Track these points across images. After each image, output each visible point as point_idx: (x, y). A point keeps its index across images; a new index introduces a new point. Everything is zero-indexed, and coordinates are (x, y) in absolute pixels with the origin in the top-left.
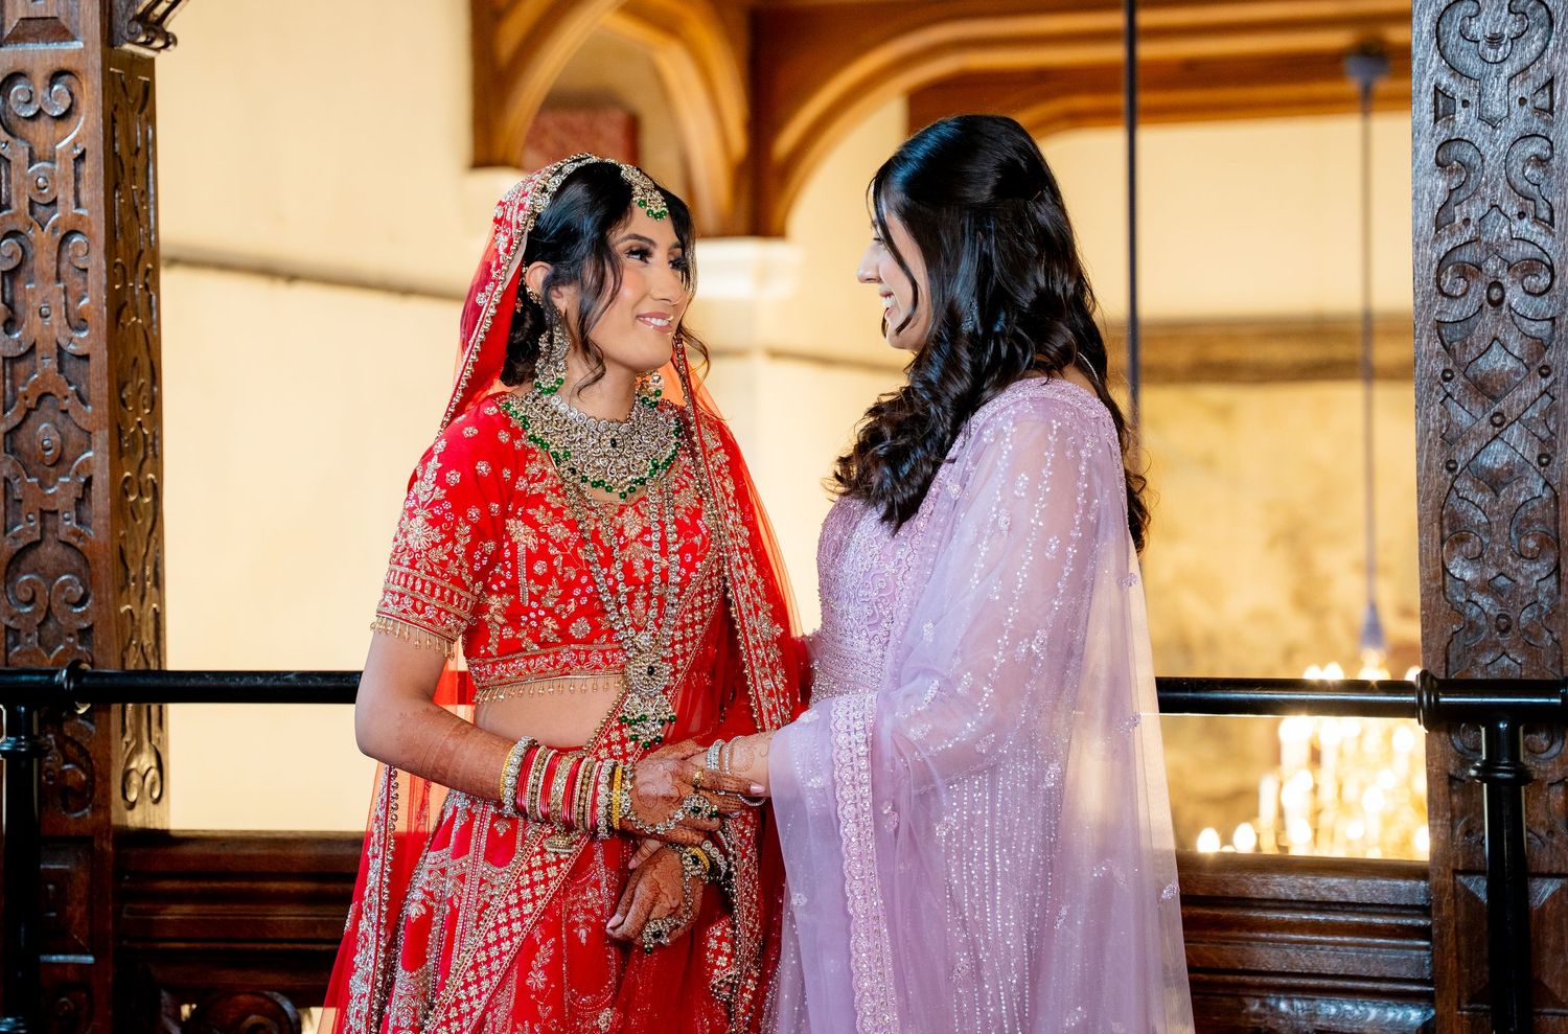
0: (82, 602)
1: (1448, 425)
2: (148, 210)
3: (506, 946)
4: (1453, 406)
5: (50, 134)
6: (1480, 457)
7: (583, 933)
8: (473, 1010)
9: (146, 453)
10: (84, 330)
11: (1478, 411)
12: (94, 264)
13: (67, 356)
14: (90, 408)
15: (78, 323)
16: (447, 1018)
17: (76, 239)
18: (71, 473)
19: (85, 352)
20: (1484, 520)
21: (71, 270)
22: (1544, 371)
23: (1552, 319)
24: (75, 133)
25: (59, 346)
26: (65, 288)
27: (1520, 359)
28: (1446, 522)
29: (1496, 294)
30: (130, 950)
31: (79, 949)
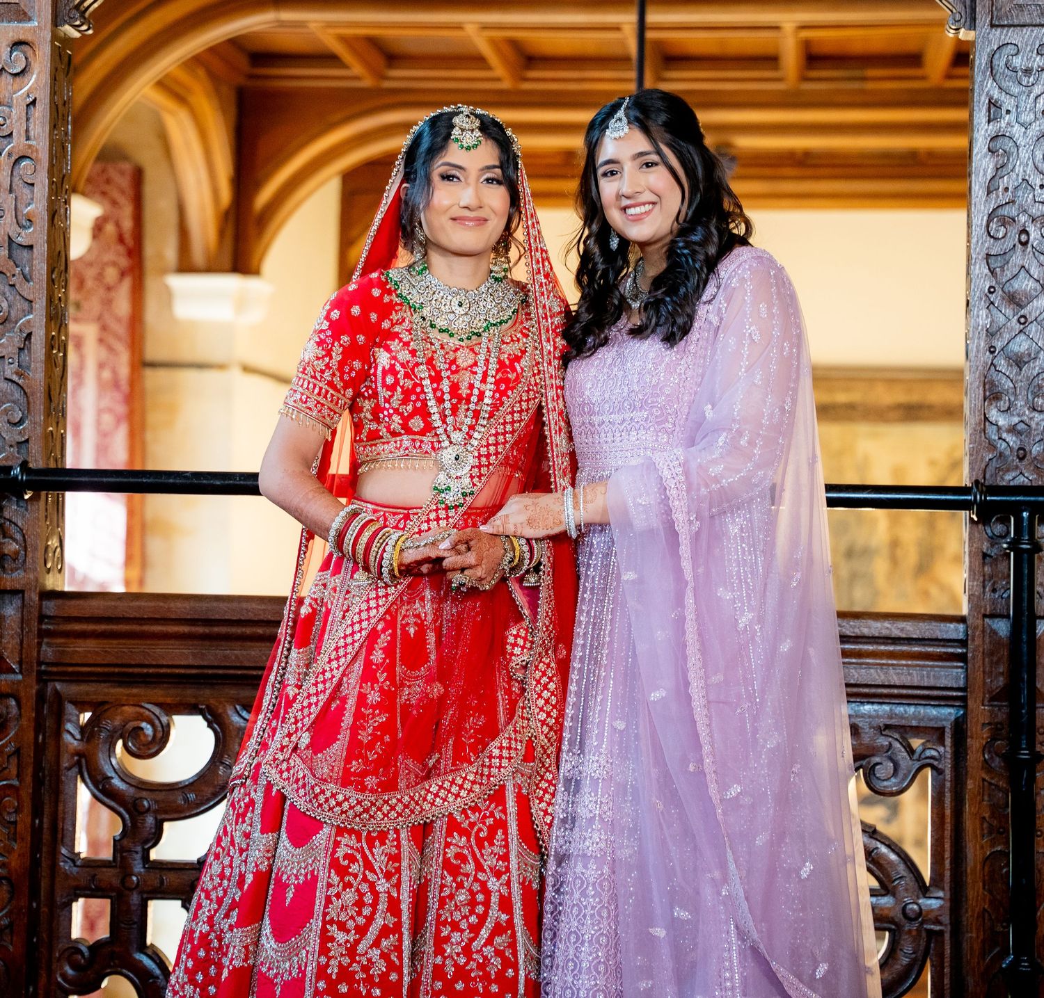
0: (20, 423)
1: (991, 323)
2: (68, 146)
4: (995, 311)
5: (10, 86)
6: (1011, 344)
7: (412, 631)
8: (333, 677)
9: (61, 320)
10: (29, 228)
12: (39, 180)
13: (14, 246)
14: (32, 284)
15: (24, 222)
17: (26, 162)
18: (15, 330)
19: (30, 244)
20: (1011, 385)
21: (22, 184)
24: (29, 86)
25: (9, 237)
26: (16, 197)
27: (1038, 281)
28: (987, 387)
29: (1024, 238)
30: (45, 672)
31: (13, 671)
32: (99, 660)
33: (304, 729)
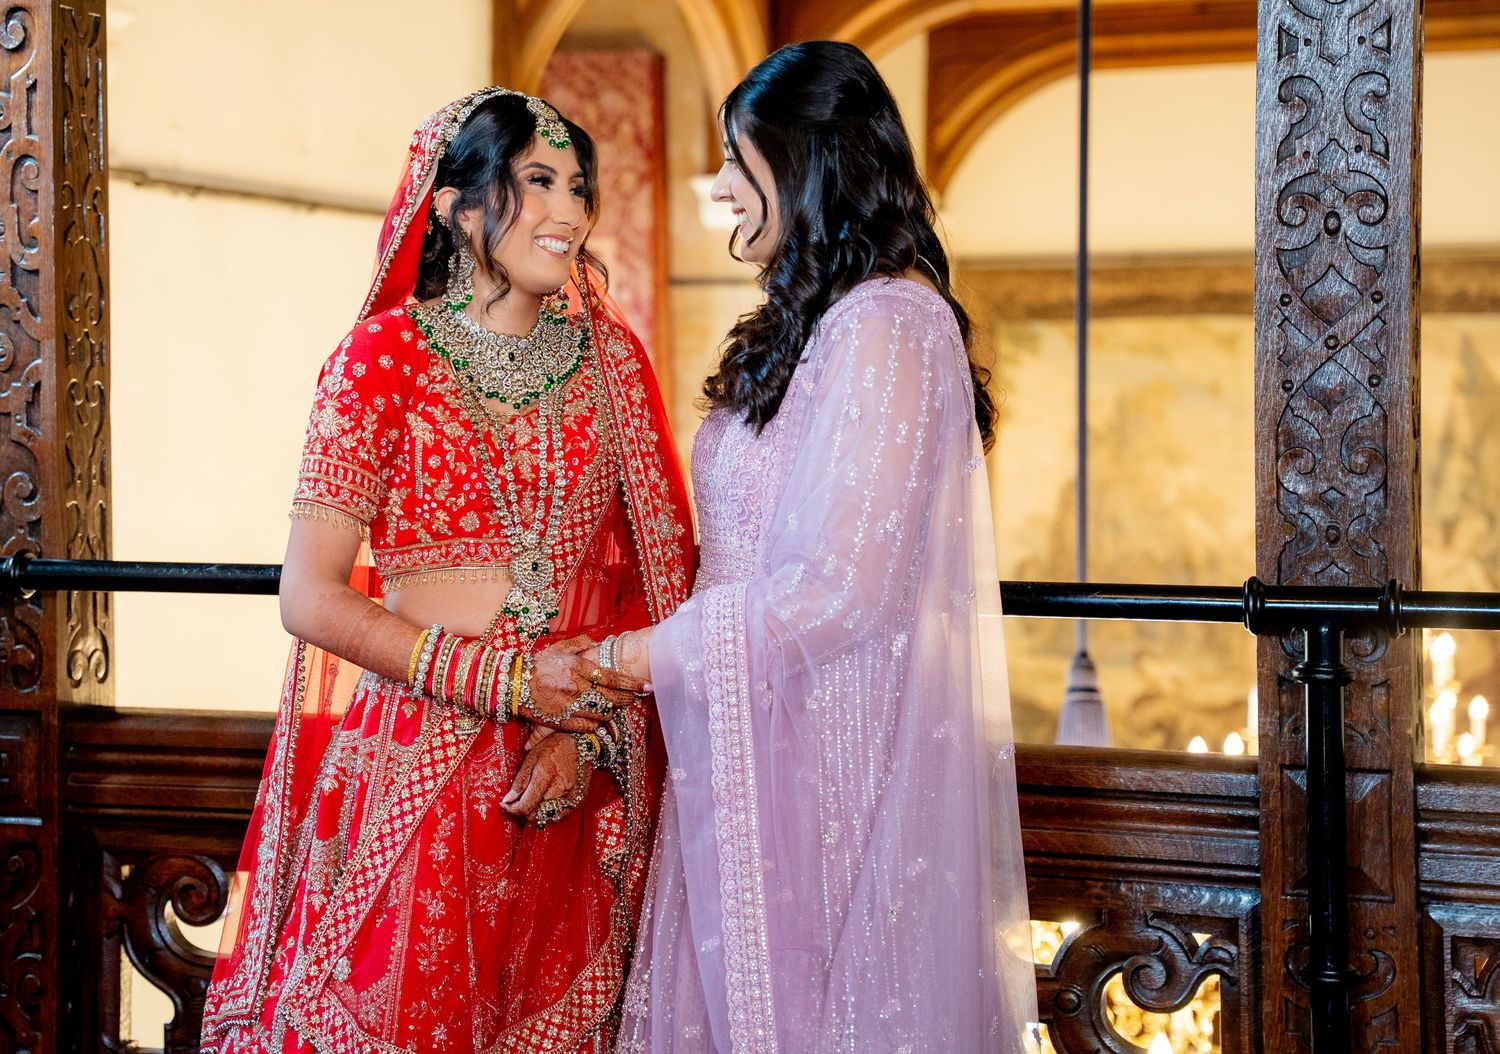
0: (30, 498)
1: (1285, 347)
2: (97, 136)
3: (408, 819)
4: (1290, 330)
5: (6, 66)
6: (1315, 377)
7: (483, 809)
8: (378, 877)
9: (92, 362)
10: (34, 247)
11: (1313, 332)
12: (44, 185)
13: (19, 271)
14: (39, 318)
15: (28, 240)
16: (354, 884)
17: (28, 163)
18: (23, 378)
19: (35, 268)
20: (1317, 436)
21: (24, 191)
22: (1376, 297)
23: (1385, 247)
24: (28, 65)
25: (12, 261)
26: (18, 208)
27: (1354, 285)
28: (1281, 439)
29: (1332, 224)
31: (29, 812)
33: (340, 952)
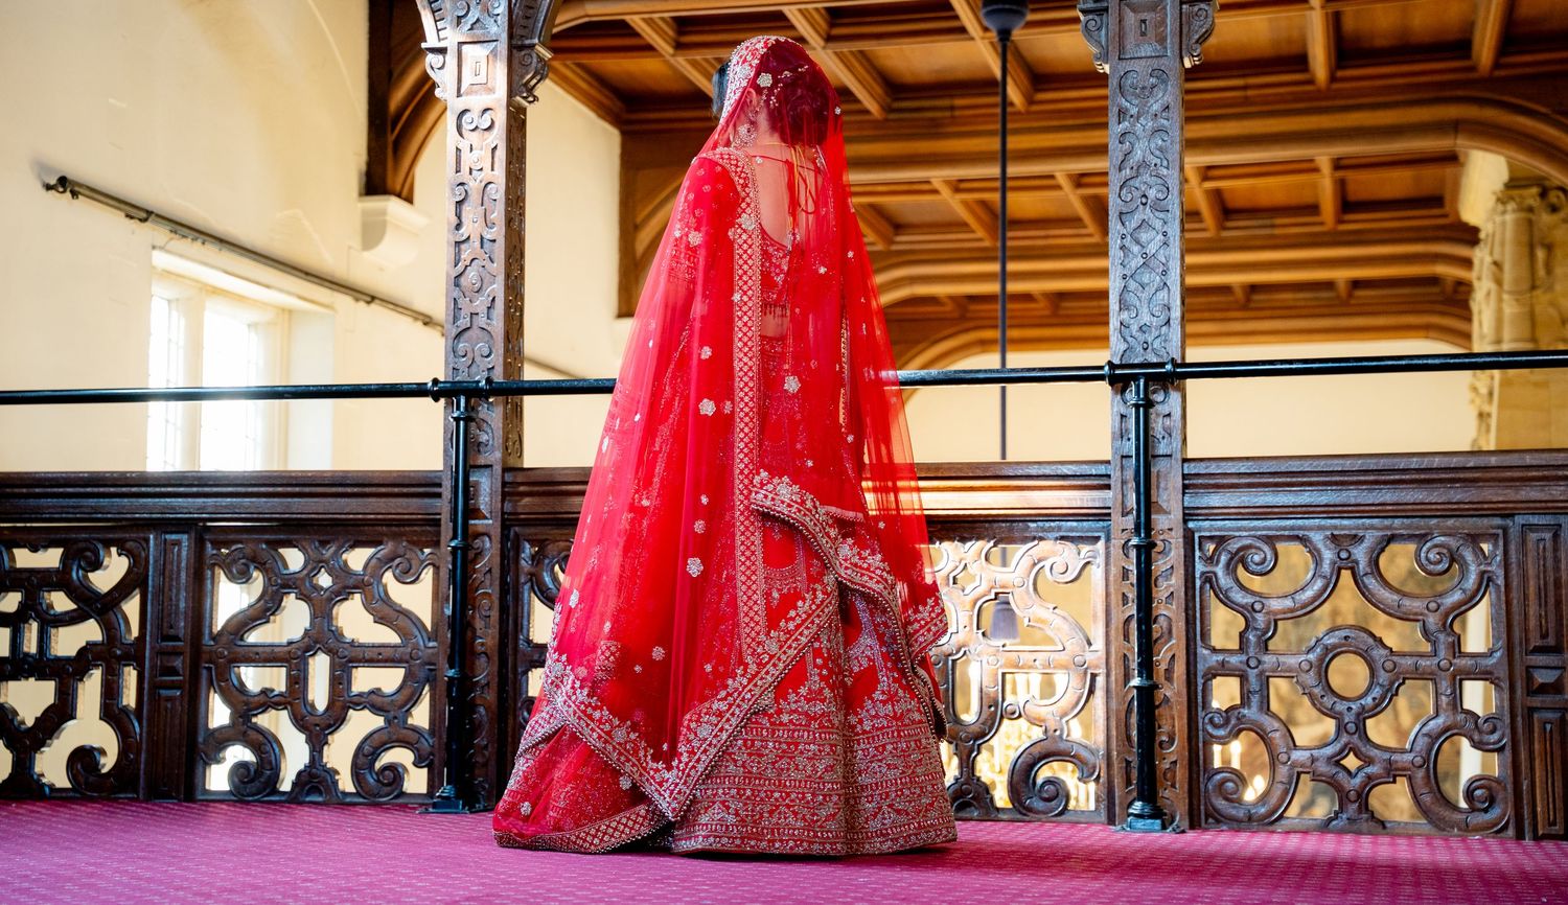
0: (489, 356)
4: (1126, 251)
5: (481, 138)
10: (493, 228)
12: (499, 196)
13: (485, 241)
14: (495, 264)
15: (490, 224)
17: (490, 186)
18: (485, 295)
19: (494, 238)
20: (1138, 300)
21: (488, 199)
24: (493, 136)
25: (481, 236)
26: (485, 209)
27: (1154, 229)
28: (1122, 302)
29: (1144, 200)
30: (508, 519)
31: (485, 518)
32: (541, 510)
